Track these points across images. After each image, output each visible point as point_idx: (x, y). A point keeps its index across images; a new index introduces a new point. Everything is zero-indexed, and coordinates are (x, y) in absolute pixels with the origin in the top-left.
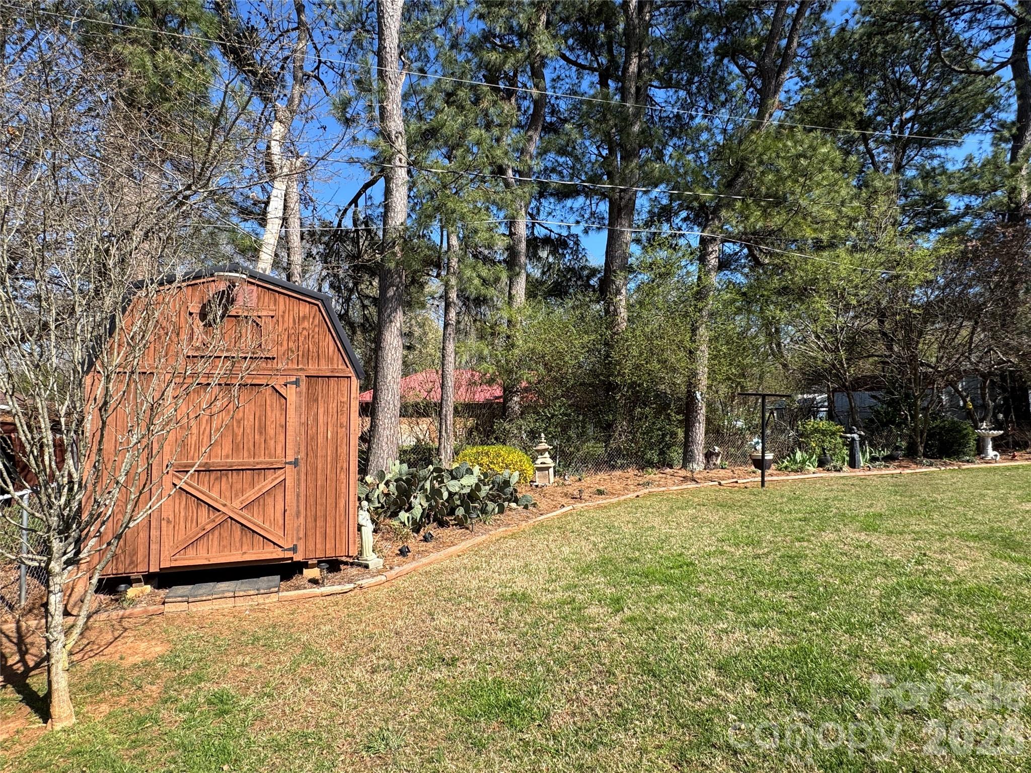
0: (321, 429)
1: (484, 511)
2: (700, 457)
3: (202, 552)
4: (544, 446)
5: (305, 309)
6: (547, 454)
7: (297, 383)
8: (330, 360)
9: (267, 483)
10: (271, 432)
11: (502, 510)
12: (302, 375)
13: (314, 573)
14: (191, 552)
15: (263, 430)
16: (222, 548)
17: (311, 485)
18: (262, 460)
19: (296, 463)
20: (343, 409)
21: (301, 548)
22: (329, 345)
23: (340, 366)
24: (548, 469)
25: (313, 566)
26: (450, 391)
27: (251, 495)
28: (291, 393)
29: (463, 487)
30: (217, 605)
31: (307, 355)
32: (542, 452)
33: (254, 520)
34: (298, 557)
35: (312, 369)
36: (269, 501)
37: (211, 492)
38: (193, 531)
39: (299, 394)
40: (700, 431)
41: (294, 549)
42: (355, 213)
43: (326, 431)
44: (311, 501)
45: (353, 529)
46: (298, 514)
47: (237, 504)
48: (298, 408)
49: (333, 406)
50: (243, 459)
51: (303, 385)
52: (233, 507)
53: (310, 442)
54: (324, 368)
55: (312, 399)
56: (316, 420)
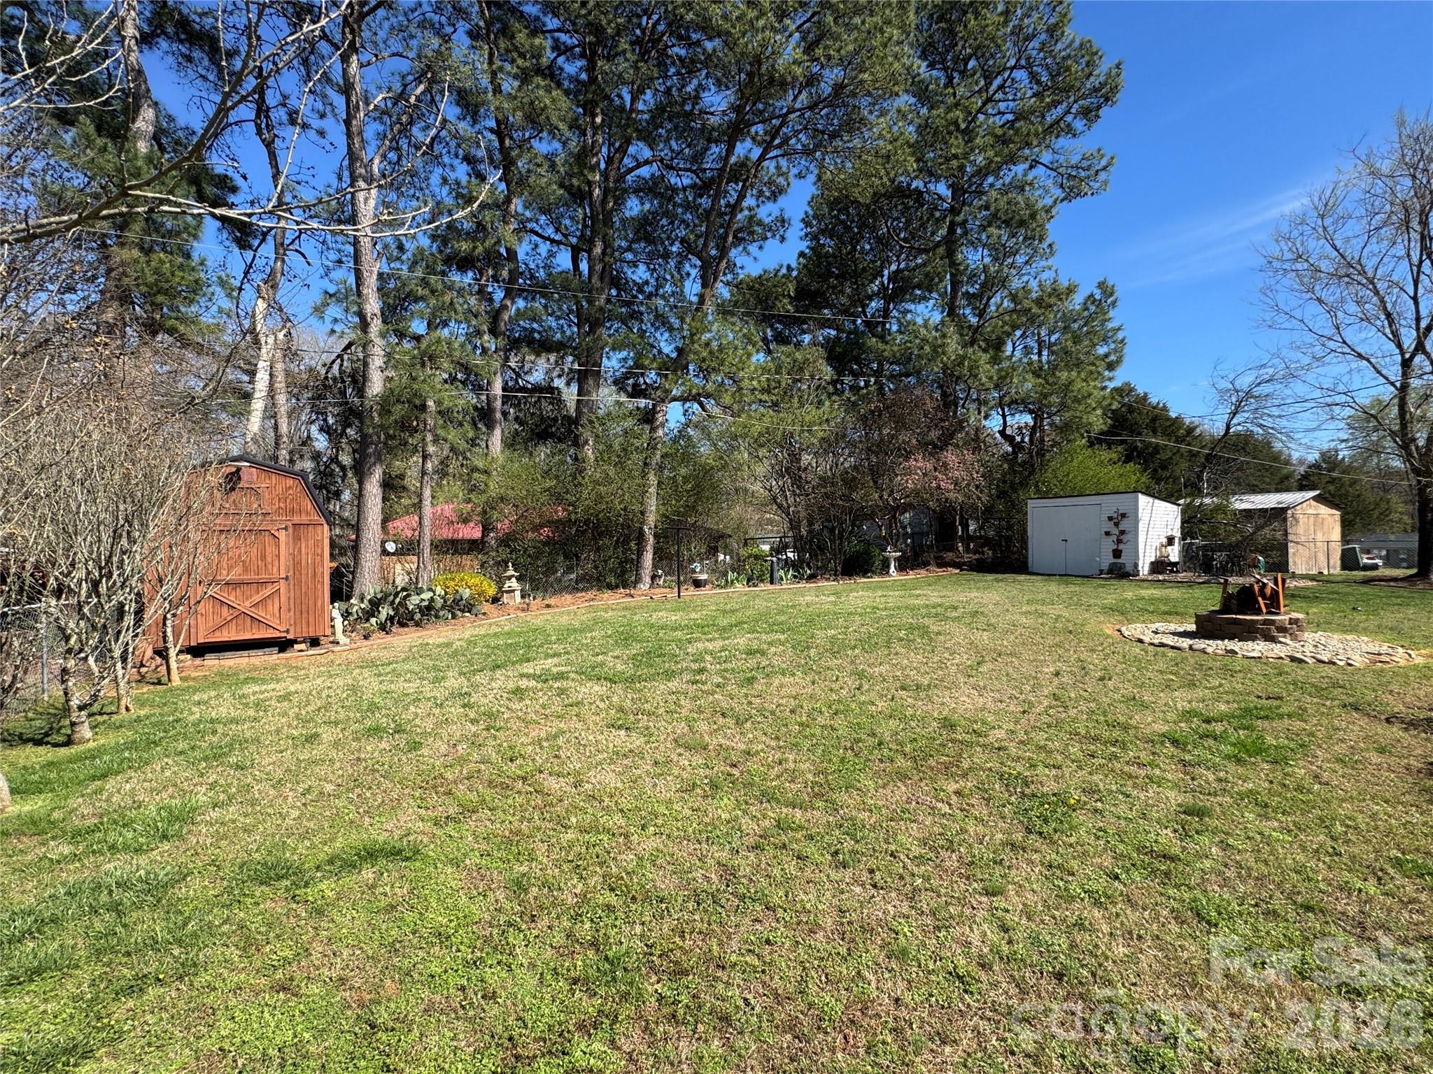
0: (304, 557)
1: (437, 617)
2: (648, 579)
3: (225, 633)
4: (511, 572)
5: (290, 482)
6: (514, 580)
7: (286, 529)
8: (308, 513)
9: (268, 591)
10: (269, 559)
11: (454, 617)
12: (290, 523)
13: (303, 646)
14: (218, 634)
15: (263, 558)
16: (237, 631)
17: (298, 593)
18: (264, 576)
19: (287, 578)
20: (318, 544)
21: (292, 631)
22: (308, 504)
23: (316, 517)
24: (513, 591)
25: (301, 643)
26: (427, 531)
27: (257, 598)
28: (282, 535)
29: (423, 600)
30: (238, 661)
31: (292, 511)
32: (509, 578)
33: (260, 613)
34: (290, 636)
35: (296, 519)
36: (269, 602)
37: (231, 599)
38: (219, 621)
39: (287, 536)
40: (648, 558)
41: (287, 631)
42: (341, 365)
43: (307, 559)
44: (298, 601)
45: (327, 619)
46: (289, 610)
47: (247, 604)
48: (287, 544)
49: (311, 542)
50: (252, 576)
51: (290, 530)
52: (245, 606)
53: (296, 565)
54: (304, 519)
55: (297, 539)
56: (300, 551)
